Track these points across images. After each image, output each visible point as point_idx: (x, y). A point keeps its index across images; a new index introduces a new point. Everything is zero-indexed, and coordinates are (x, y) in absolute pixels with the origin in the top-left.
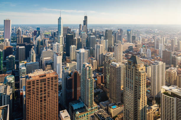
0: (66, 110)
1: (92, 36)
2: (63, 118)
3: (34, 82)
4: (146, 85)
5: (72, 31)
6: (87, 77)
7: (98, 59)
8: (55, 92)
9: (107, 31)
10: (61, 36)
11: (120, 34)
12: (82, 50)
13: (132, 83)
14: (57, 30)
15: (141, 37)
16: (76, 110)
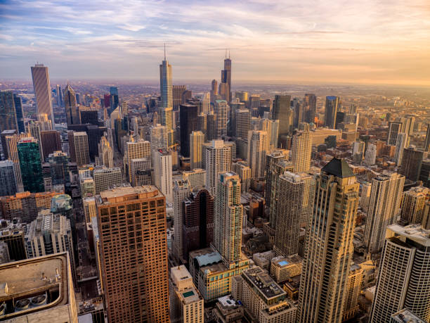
0: (183, 266)
1: (241, 111)
2: (179, 280)
3: (114, 210)
4: (355, 222)
5: (193, 96)
6: (229, 203)
7: (254, 163)
8: (161, 231)
9: (277, 97)
10: (169, 109)
11: (308, 107)
12: (218, 144)
13: (326, 218)
14: (159, 95)
15: (358, 115)
16: (204, 266)
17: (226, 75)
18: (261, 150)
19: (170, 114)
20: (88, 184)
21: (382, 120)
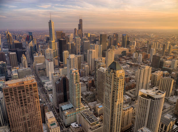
0: (51, 112)
1: (85, 41)
5: (66, 35)
6: (74, 82)
9: (101, 35)
10: (54, 41)
12: (72, 56)
17: (80, 26)
18: (93, 58)
19: (54, 43)
20: (15, 76)
21: (146, 43)
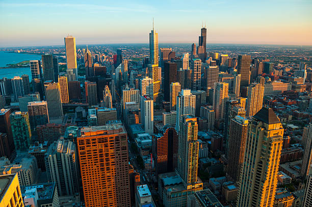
3: (88, 141)
4: (279, 160)
5: (176, 56)
8: (124, 159)
12: (186, 93)
13: (255, 156)
16: (167, 185)
19: (156, 69)
